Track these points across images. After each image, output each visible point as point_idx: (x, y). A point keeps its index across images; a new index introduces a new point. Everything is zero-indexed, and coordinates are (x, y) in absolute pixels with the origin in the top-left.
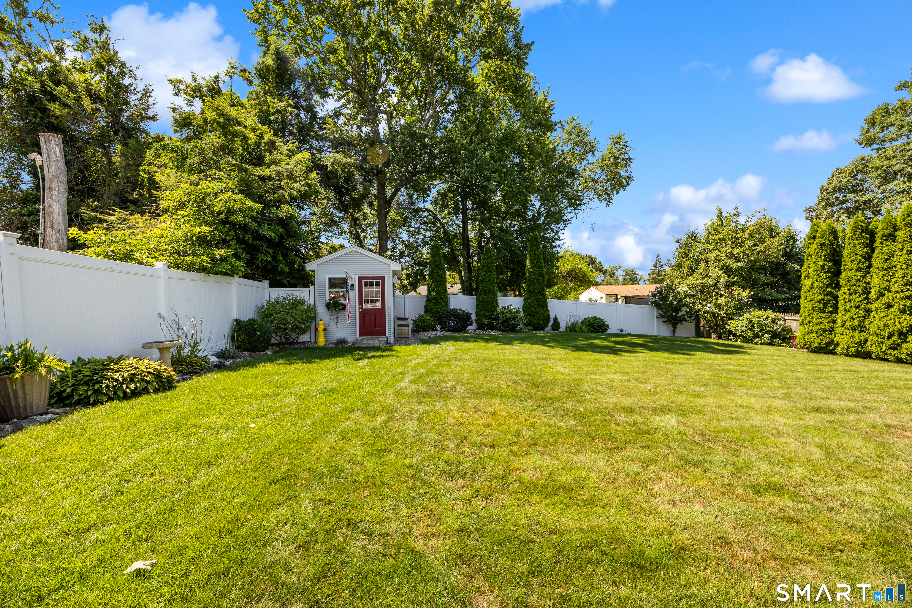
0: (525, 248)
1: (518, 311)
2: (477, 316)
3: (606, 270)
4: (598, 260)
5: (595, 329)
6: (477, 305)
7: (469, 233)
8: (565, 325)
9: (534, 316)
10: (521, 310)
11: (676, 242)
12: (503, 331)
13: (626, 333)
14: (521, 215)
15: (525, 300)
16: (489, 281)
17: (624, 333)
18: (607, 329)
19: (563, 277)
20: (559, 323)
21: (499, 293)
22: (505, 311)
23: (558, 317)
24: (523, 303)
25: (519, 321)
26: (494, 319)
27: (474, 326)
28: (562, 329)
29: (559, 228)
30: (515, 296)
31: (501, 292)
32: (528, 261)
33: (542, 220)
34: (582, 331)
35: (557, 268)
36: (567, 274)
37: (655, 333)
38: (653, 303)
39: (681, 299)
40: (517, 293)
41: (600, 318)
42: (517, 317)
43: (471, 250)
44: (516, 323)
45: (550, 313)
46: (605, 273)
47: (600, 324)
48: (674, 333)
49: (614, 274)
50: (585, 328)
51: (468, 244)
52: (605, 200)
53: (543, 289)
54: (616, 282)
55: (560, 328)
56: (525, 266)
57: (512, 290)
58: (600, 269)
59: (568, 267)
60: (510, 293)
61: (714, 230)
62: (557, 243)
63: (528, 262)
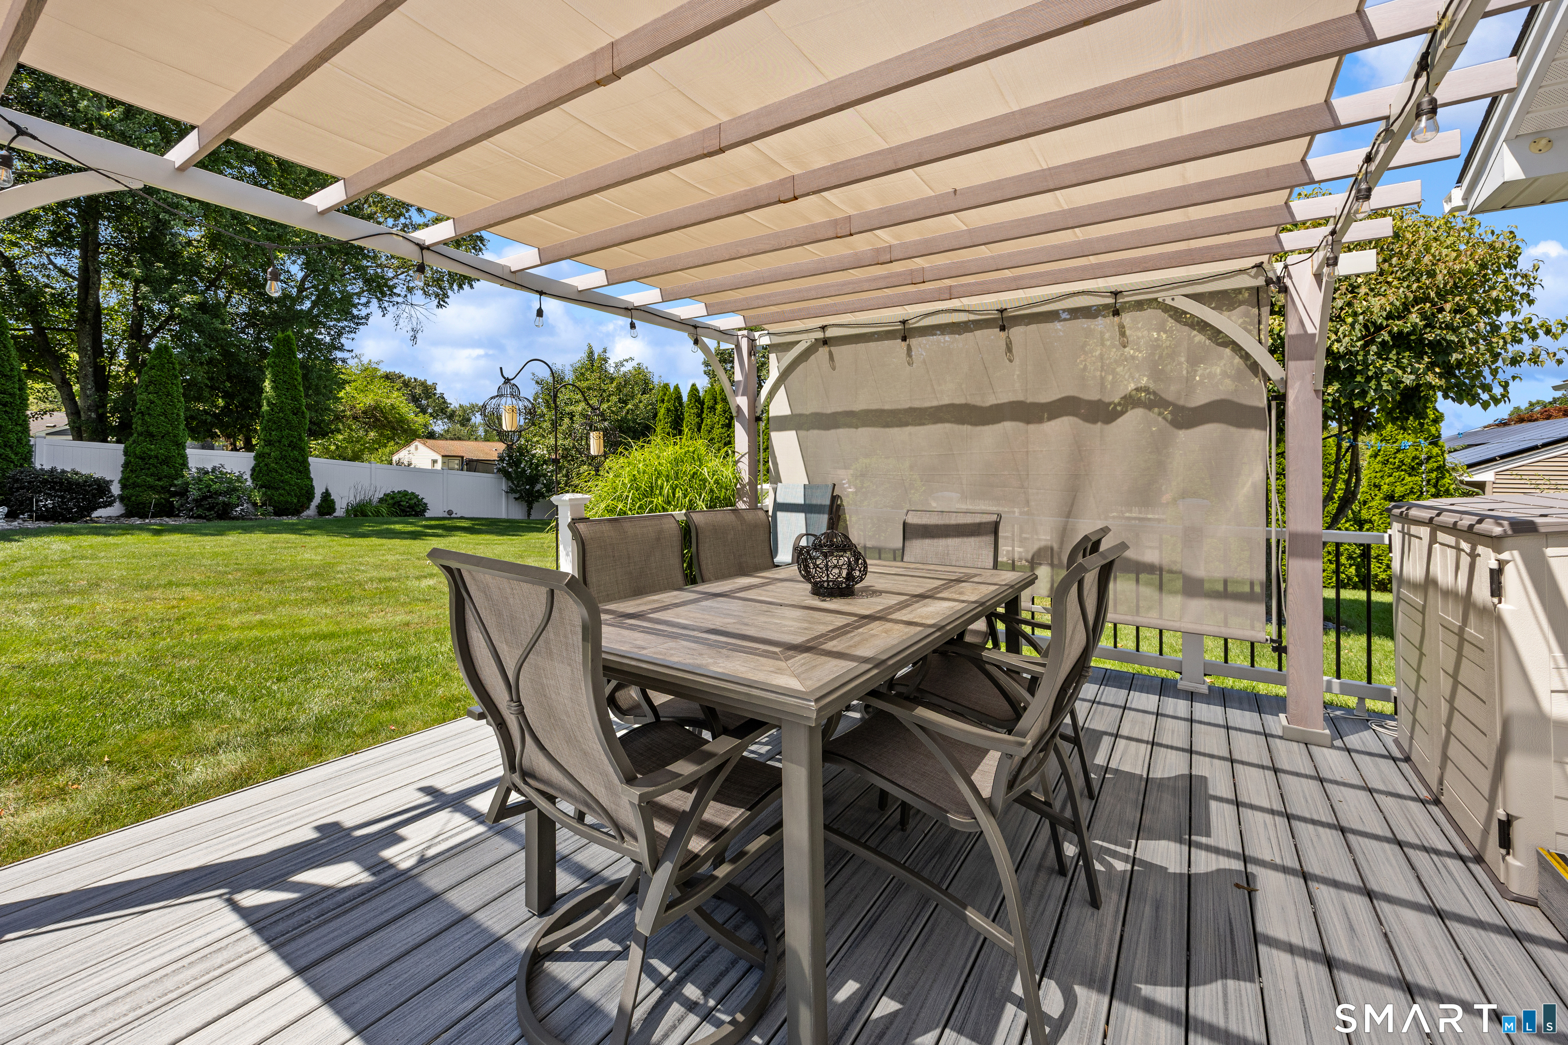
0: (264, 353)
1: (239, 478)
2: (124, 487)
3: (454, 412)
4: (438, 391)
5: (403, 511)
6: (126, 465)
7: (101, 293)
8: (344, 506)
9: (277, 489)
10: (247, 476)
11: (537, 383)
12: (199, 517)
13: (459, 516)
14: (256, 286)
15: (256, 458)
16: (164, 414)
17: (453, 516)
18: (424, 511)
19: (355, 418)
20: (333, 502)
21: (189, 442)
22: (206, 478)
23: (330, 491)
24: (252, 463)
25: (239, 498)
26: (174, 494)
27: (116, 509)
28: (339, 512)
29: (343, 328)
30: (235, 449)
31: (193, 438)
32: (267, 383)
33: (307, 304)
34: (378, 513)
35: (338, 399)
36: (364, 412)
37: (503, 516)
38: (499, 470)
39: (537, 465)
40: (240, 444)
41: (413, 493)
42: (235, 490)
43: (106, 336)
44: (234, 500)
45: (315, 483)
46: (451, 417)
47: (412, 502)
48: (529, 514)
49: (469, 420)
50: (384, 510)
51: (99, 321)
52: (437, 295)
53: (301, 439)
54: (472, 436)
55: (334, 510)
56: (261, 391)
57: (228, 437)
58: (442, 410)
59: (366, 400)
60: (222, 441)
61: (581, 374)
62: (339, 354)
63: (267, 385)
